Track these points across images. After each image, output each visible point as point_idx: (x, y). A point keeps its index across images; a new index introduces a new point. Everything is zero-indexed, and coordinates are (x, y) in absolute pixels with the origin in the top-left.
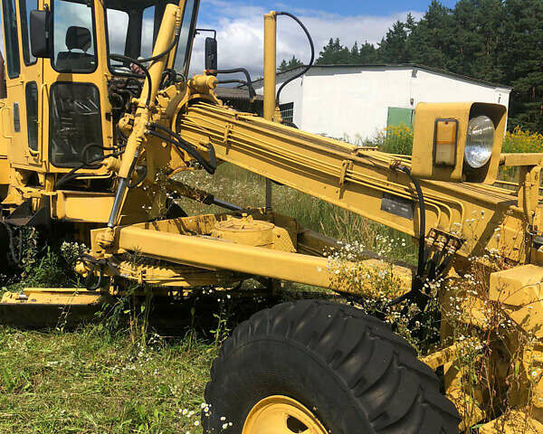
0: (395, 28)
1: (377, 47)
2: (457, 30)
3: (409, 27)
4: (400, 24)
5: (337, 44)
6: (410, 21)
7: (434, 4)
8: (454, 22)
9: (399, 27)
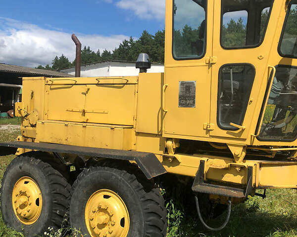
0: (124, 43)
1: (112, 53)
2: (158, 47)
3: (130, 43)
4: (126, 41)
5: (89, 50)
6: (131, 40)
7: (145, 32)
8: (156, 42)
9: (126, 43)
